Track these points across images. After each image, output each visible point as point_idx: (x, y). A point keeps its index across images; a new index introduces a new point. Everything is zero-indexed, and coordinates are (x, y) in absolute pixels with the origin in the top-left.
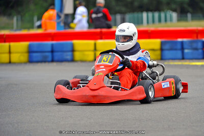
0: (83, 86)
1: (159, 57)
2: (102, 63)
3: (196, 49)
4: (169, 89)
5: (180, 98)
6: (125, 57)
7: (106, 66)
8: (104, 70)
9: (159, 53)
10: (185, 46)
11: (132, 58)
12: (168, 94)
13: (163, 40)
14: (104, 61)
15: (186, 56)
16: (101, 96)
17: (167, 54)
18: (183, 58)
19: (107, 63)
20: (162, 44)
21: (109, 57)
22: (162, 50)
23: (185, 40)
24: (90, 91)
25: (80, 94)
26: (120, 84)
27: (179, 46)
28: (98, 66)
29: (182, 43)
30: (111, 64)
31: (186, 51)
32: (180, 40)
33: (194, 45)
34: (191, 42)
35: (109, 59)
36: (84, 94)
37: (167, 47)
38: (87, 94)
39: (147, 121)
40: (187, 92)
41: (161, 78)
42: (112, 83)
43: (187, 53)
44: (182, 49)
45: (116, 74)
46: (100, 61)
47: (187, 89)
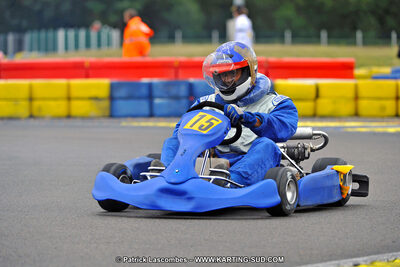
1: (107, 113)
3: (177, 98)
9: (106, 104)
10: (156, 92)
13: (115, 80)
15: (157, 111)
17: (123, 106)
18: (151, 115)
20: (112, 87)
22: (112, 98)
23: (155, 80)
27: (144, 91)
29: (150, 86)
31: (157, 101)
32: (145, 80)
33: (174, 91)
34: (167, 85)
37: (122, 92)
43: (160, 105)
44: (150, 97)
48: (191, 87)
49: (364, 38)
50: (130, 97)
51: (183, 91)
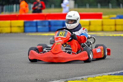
0: (48, 51)
1: (23, 31)
2: (59, 36)
3: (45, 26)
4: (100, 53)
5: (106, 59)
6: (73, 33)
7: (62, 38)
8: (61, 41)
10: (38, 24)
11: (77, 33)
12: (99, 57)
13: (26, 21)
14: (60, 35)
15: (39, 30)
16: (60, 58)
17: (28, 29)
18: (37, 31)
19: (62, 36)
20: (25, 23)
21: (63, 33)
23: (38, 20)
24: (53, 54)
25: (46, 56)
26: (71, 50)
27: (35, 24)
28: (57, 38)
29: (36, 22)
30: (65, 37)
31: (39, 27)
32: (35, 20)
33: (44, 24)
34: (42, 22)
35: (64, 34)
36: (49, 56)
37: (27, 25)
38: (51, 57)
39: (16, 68)
40: (110, 55)
41: (94, 46)
42: (66, 49)
44: (37, 26)
45: (67, 43)
46: (58, 35)
47: (110, 53)
48: (49, 22)
49: (112, 6)
50: (30, 26)
51: (47, 24)
